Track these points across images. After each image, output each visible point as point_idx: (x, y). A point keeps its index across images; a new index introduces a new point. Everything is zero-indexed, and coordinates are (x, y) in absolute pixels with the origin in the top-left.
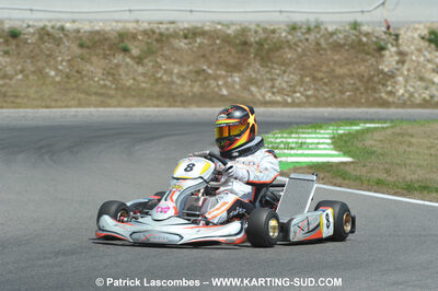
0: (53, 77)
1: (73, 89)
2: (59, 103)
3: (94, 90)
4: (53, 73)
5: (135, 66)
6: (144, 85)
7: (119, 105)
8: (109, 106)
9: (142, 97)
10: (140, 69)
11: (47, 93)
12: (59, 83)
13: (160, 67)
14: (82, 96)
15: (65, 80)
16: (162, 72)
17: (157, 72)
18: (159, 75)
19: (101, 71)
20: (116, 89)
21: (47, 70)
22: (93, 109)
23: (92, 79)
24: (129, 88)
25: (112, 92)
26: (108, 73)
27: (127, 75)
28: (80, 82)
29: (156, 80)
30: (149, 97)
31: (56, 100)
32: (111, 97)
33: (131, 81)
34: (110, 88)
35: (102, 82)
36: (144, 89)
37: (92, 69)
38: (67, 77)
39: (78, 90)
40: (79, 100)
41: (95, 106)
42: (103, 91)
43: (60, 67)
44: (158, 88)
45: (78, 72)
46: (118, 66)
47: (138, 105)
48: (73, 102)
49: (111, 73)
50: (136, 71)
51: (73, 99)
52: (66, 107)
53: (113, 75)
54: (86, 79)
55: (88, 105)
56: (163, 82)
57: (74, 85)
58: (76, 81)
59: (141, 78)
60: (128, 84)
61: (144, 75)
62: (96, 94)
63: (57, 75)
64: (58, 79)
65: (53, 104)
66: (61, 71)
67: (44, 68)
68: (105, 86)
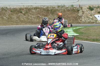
1: (10, 21)
3: (15, 21)
5: (23, 16)
6: (26, 20)
7: (21, 25)
8: (19, 25)
10: (25, 16)
11: (4, 22)
12: (7, 20)
17: (29, 17)
18: (29, 18)
19: (16, 17)
20: (20, 21)
22: (15, 26)
24: (22, 21)
25: (19, 22)
27: (22, 18)
28: (11, 19)
29: (28, 19)
30: (27, 22)
31: (6, 24)
32: (19, 23)
33: (23, 19)
35: (16, 20)
36: (26, 21)
37: (14, 17)
38: (8, 18)
40: (12, 23)
42: (17, 21)
43: (7, 16)
45: (11, 17)
46: (20, 16)
47: (25, 24)
49: (18, 17)
50: (24, 17)
51: (10, 23)
52: (9, 25)
53: (19, 18)
54: (13, 19)
56: (30, 19)
57: (10, 20)
58: (10, 19)
59: (25, 18)
61: (26, 18)
62: (15, 22)
64: (6, 19)
66: (7, 17)
67: (3, 17)
68: (17, 20)
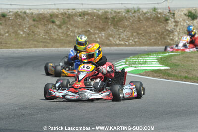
0: (22, 35)
1: (31, 40)
2: (26, 46)
3: (41, 40)
4: (22, 33)
5: (58, 29)
6: (62, 38)
7: (52, 47)
8: (49, 47)
10: (60, 31)
11: (20, 42)
12: (25, 37)
13: (69, 29)
14: (35, 43)
15: (27, 36)
16: (70, 32)
17: (68, 32)
18: (69, 33)
19: (43, 31)
22: (42, 49)
23: (39, 35)
24: (56, 39)
25: (49, 41)
26: (46, 32)
27: (55, 33)
28: (34, 37)
29: (68, 35)
30: (65, 43)
31: (24, 45)
32: (49, 43)
33: (57, 36)
34: (47, 39)
35: (43, 37)
36: (63, 39)
37: (39, 31)
38: (28, 34)
39: (34, 40)
40: (35, 44)
41: (43, 47)
42: (45, 40)
43: (25, 30)
44: (69, 39)
45: (33, 32)
46: (50, 29)
48: (32, 46)
50: (58, 31)
51: (32, 44)
53: (48, 33)
54: (36, 35)
55: (40, 47)
56: (71, 36)
57: (31, 38)
58: (32, 36)
59: (61, 35)
60: (55, 37)
61: (62, 33)
62: (41, 42)
63: (23, 34)
64: (24, 35)
66: (25, 32)
67: (18, 31)
68: (45, 38)
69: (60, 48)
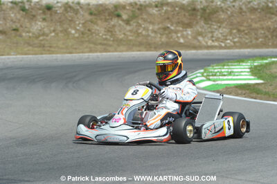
0: (74, 34)
1: (86, 41)
2: (78, 51)
3: (100, 41)
4: (73, 32)
5: (125, 26)
6: (130, 38)
7: (116, 51)
8: (109, 52)
9: (130, 45)
10: (128, 28)
11: (70, 44)
12: (77, 38)
13: (141, 26)
14: (92, 45)
15: (81, 35)
16: (142, 29)
17: (139, 29)
18: (140, 31)
19: (103, 29)
20: (113, 41)
21: (70, 30)
22: (99, 54)
23: (98, 34)
24: (121, 40)
25: (111, 43)
26: (108, 31)
27: (120, 31)
28: (90, 37)
29: (138, 35)
30: (133, 45)
31: (76, 49)
32: (110, 46)
33: (123, 36)
34: (109, 40)
35: (104, 37)
36: (130, 40)
37: (98, 28)
38: (83, 33)
39: (89, 41)
40: (90, 48)
41: (100, 52)
42: (105, 42)
43: (78, 28)
44: (140, 39)
45: (89, 30)
46: (114, 26)
47: (127, 51)
48: (86, 50)
49: (110, 31)
50: (125, 29)
51: (87, 47)
52: (83, 52)
53: (111, 32)
54: (94, 35)
55: (96, 51)
56: (143, 35)
57: (87, 39)
58: (88, 36)
59: (128, 33)
60: (121, 37)
61: (131, 31)
62: (100, 44)
63: (76, 33)
64: (77, 35)
65: (74, 51)
66: (78, 30)
67: (67, 29)
68: (106, 39)
69: (124, 53)
